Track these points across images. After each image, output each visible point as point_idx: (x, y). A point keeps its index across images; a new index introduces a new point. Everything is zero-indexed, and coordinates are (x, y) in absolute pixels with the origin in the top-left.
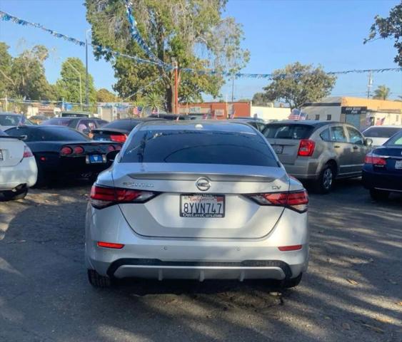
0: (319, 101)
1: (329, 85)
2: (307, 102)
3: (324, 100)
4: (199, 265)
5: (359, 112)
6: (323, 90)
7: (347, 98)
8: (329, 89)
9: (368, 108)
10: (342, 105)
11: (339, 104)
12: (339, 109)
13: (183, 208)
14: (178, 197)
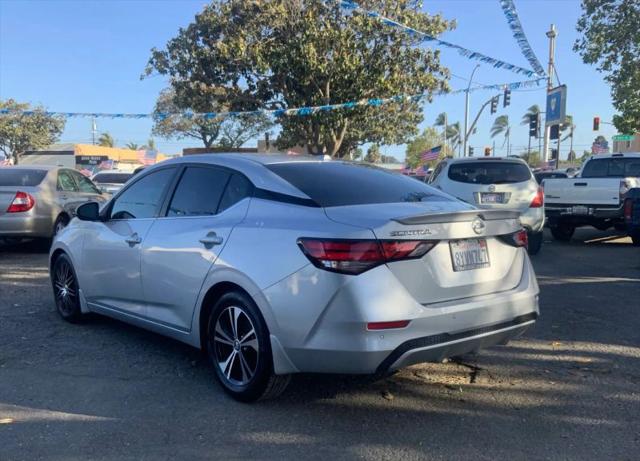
0: (46, 149)
1: (56, 130)
2: (30, 149)
3: (53, 147)
4: (477, 334)
5: (99, 162)
6: (49, 135)
7: (80, 146)
8: (56, 135)
9: (110, 158)
10: (76, 154)
11: (72, 153)
12: (72, 158)
13: (455, 260)
14: (447, 245)
